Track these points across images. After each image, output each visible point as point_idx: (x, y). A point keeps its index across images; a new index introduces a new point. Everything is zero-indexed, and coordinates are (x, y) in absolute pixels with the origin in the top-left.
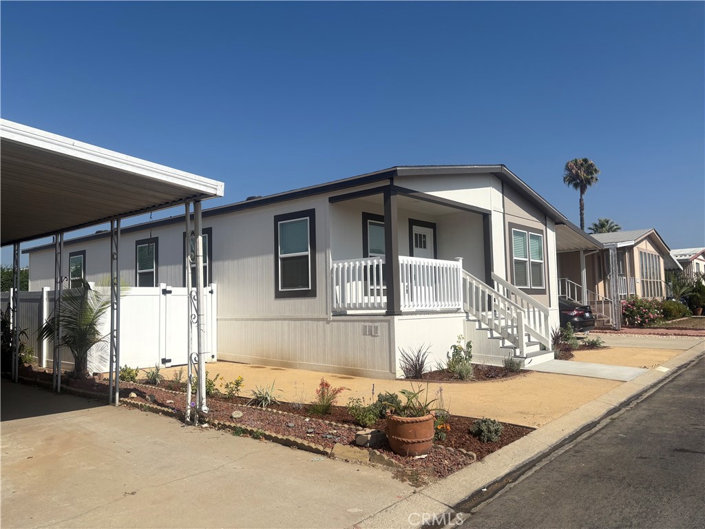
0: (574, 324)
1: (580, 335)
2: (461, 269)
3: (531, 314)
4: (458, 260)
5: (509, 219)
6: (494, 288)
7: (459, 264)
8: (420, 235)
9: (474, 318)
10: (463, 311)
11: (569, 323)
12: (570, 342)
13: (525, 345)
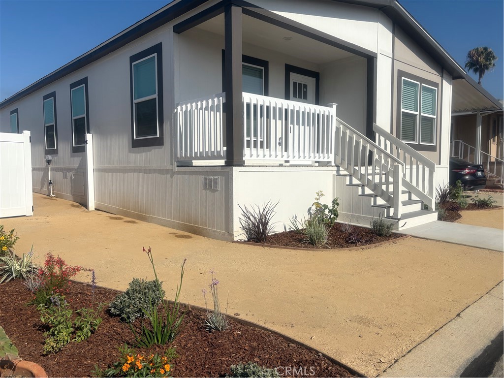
0: (465, 183)
1: (469, 193)
2: (335, 118)
3: (414, 171)
4: (331, 106)
5: (399, 66)
6: (375, 142)
7: (331, 111)
8: (300, 85)
9: (346, 173)
10: (333, 164)
11: (460, 181)
12: (458, 201)
13: (400, 204)
